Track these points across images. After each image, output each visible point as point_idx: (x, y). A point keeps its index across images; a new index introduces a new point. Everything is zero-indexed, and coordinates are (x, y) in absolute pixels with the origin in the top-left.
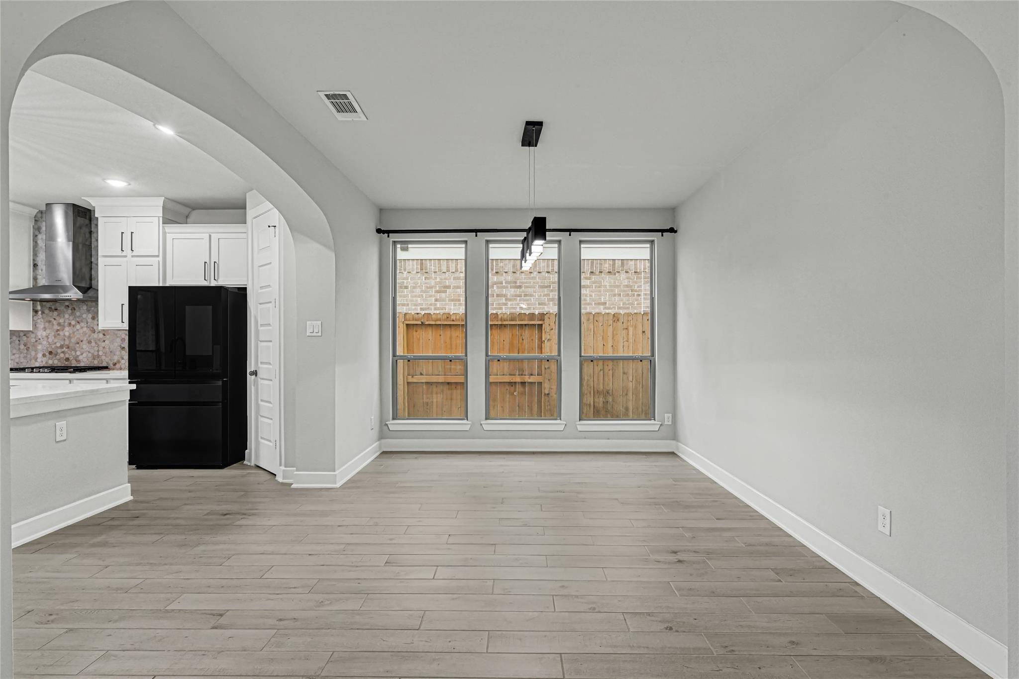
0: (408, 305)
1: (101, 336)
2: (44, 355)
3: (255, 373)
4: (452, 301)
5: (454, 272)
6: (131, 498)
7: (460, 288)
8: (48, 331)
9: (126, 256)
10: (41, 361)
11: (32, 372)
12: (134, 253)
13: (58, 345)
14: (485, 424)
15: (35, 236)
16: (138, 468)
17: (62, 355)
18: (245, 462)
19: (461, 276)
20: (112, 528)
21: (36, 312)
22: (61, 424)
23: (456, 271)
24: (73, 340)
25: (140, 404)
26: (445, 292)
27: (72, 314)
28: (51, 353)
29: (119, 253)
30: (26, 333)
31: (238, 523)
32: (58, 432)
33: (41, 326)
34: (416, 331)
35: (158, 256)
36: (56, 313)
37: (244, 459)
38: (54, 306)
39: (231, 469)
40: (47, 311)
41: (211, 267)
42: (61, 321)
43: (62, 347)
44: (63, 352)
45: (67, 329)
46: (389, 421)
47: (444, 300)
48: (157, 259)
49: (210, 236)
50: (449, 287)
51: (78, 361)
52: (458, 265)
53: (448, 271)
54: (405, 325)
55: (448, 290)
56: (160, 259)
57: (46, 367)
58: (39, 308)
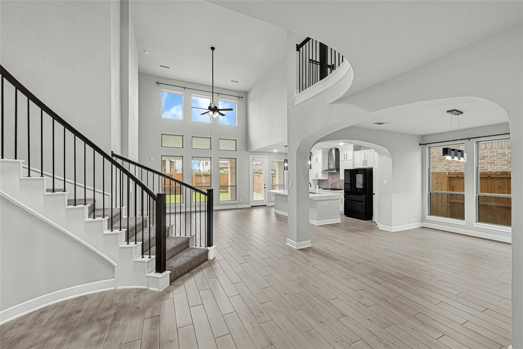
0: (460, 166)
1: (341, 181)
2: (330, 185)
3: (374, 194)
4: (489, 164)
5: (490, 149)
6: (341, 222)
7: (495, 157)
8: (331, 180)
9: (345, 161)
10: (330, 187)
11: (327, 190)
12: (347, 160)
13: (333, 183)
14: (474, 224)
15: (329, 156)
16: (346, 216)
17: (334, 186)
18: (372, 220)
19: (495, 150)
20: (334, 226)
21: (329, 175)
22: (326, 202)
23: (491, 148)
24: (336, 182)
25: (347, 200)
26: (485, 159)
27: (336, 175)
28: (332, 185)
29: (344, 160)
30: (327, 180)
31: (358, 232)
32: (326, 204)
33: (330, 178)
34: (455, 180)
35: (352, 160)
36: (333, 175)
37: (372, 219)
38: (332, 174)
39: (368, 221)
40: (331, 175)
41: (365, 162)
42: (334, 177)
43: (334, 184)
44: (334, 185)
45: (335, 179)
46: (426, 216)
47: (484, 163)
48: (352, 161)
49: (365, 153)
50: (487, 157)
51: (337, 187)
52: (493, 145)
53: (486, 148)
54: (448, 177)
55: (486, 158)
56: (353, 161)
57: (329, 189)
58: (330, 174)
